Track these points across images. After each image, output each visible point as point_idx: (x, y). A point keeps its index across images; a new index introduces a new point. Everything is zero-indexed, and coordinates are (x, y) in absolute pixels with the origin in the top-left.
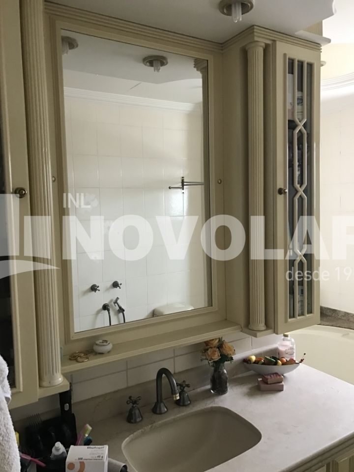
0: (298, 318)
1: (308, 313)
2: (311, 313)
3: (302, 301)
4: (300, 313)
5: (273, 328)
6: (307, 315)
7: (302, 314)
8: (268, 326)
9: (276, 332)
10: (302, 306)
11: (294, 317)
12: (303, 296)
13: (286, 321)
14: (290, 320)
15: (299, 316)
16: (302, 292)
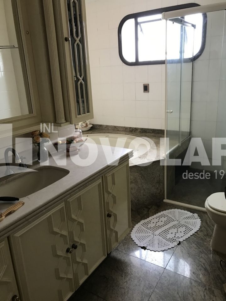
0: (82, 115)
1: (87, 113)
2: (89, 112)
3: (84, 107)
4: (83, 112)
5: (70, 121)
6: (87, 114)
7: (84, 113)
8: (66, 120)
9: (71, 123)
10: (84, 110)
11: (80, 114)
12: (84, 104)
13: (76, 117)
14: (78, 116)
15: (83, 114)
16: (83, 102)
